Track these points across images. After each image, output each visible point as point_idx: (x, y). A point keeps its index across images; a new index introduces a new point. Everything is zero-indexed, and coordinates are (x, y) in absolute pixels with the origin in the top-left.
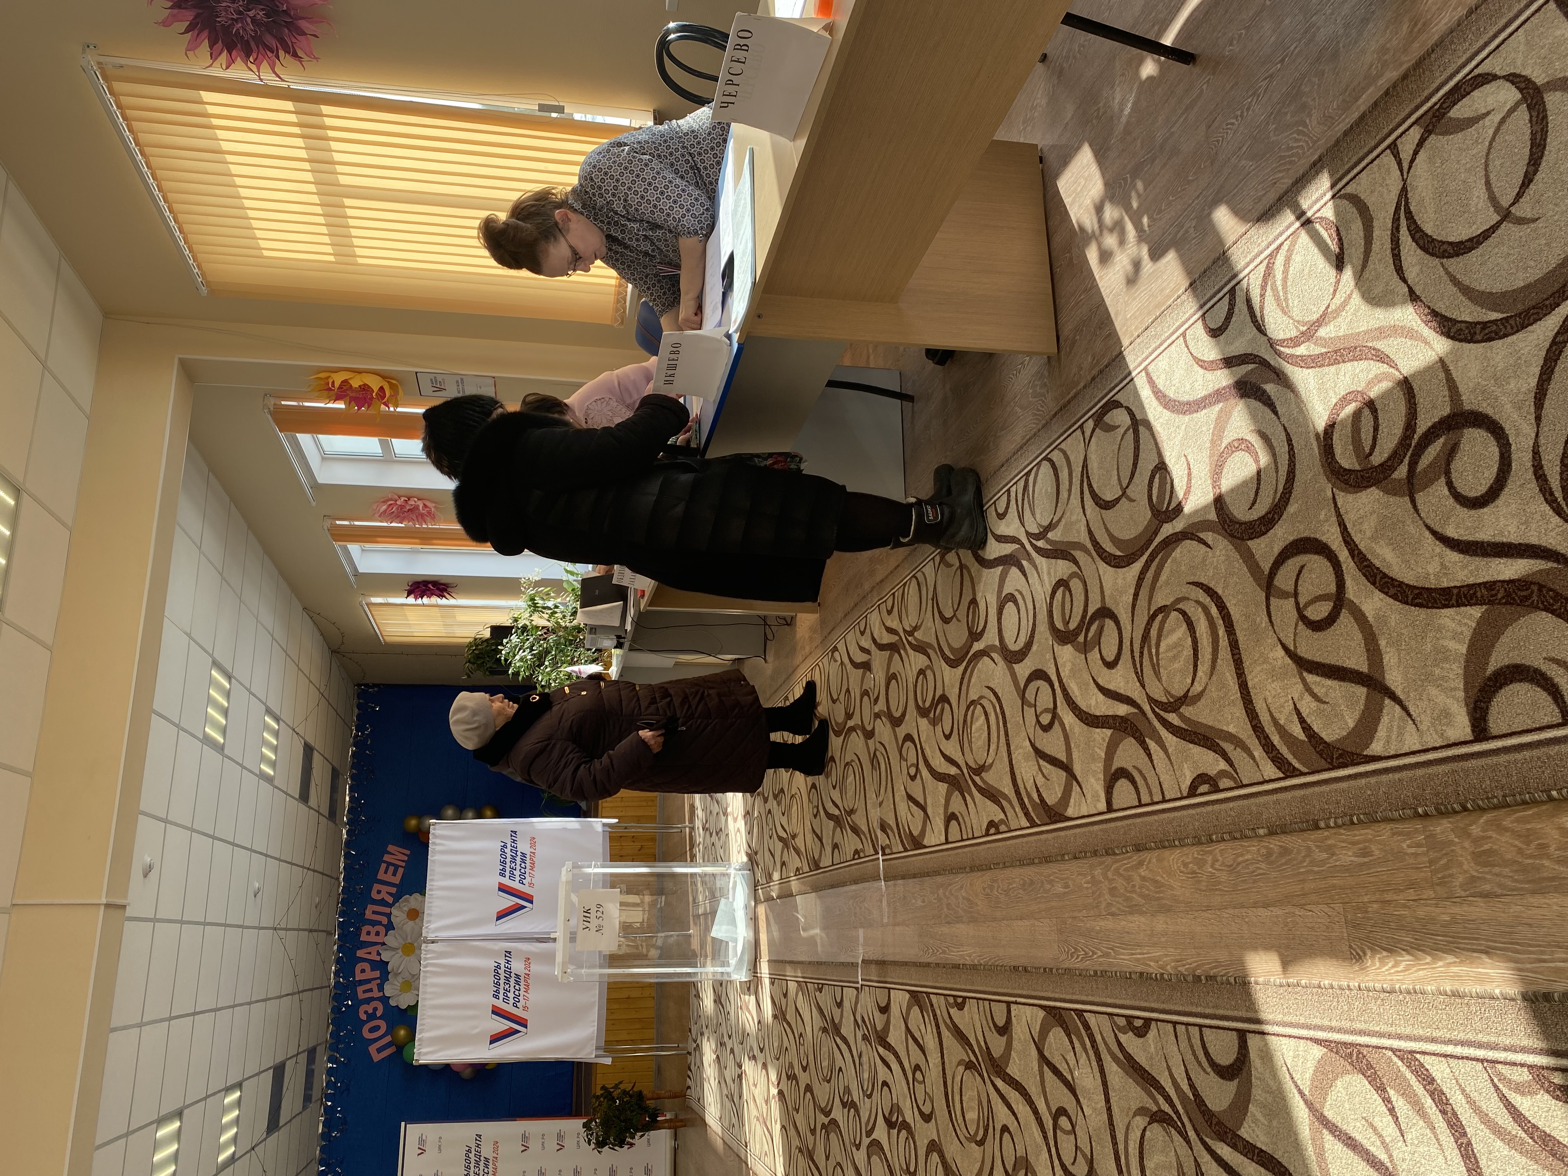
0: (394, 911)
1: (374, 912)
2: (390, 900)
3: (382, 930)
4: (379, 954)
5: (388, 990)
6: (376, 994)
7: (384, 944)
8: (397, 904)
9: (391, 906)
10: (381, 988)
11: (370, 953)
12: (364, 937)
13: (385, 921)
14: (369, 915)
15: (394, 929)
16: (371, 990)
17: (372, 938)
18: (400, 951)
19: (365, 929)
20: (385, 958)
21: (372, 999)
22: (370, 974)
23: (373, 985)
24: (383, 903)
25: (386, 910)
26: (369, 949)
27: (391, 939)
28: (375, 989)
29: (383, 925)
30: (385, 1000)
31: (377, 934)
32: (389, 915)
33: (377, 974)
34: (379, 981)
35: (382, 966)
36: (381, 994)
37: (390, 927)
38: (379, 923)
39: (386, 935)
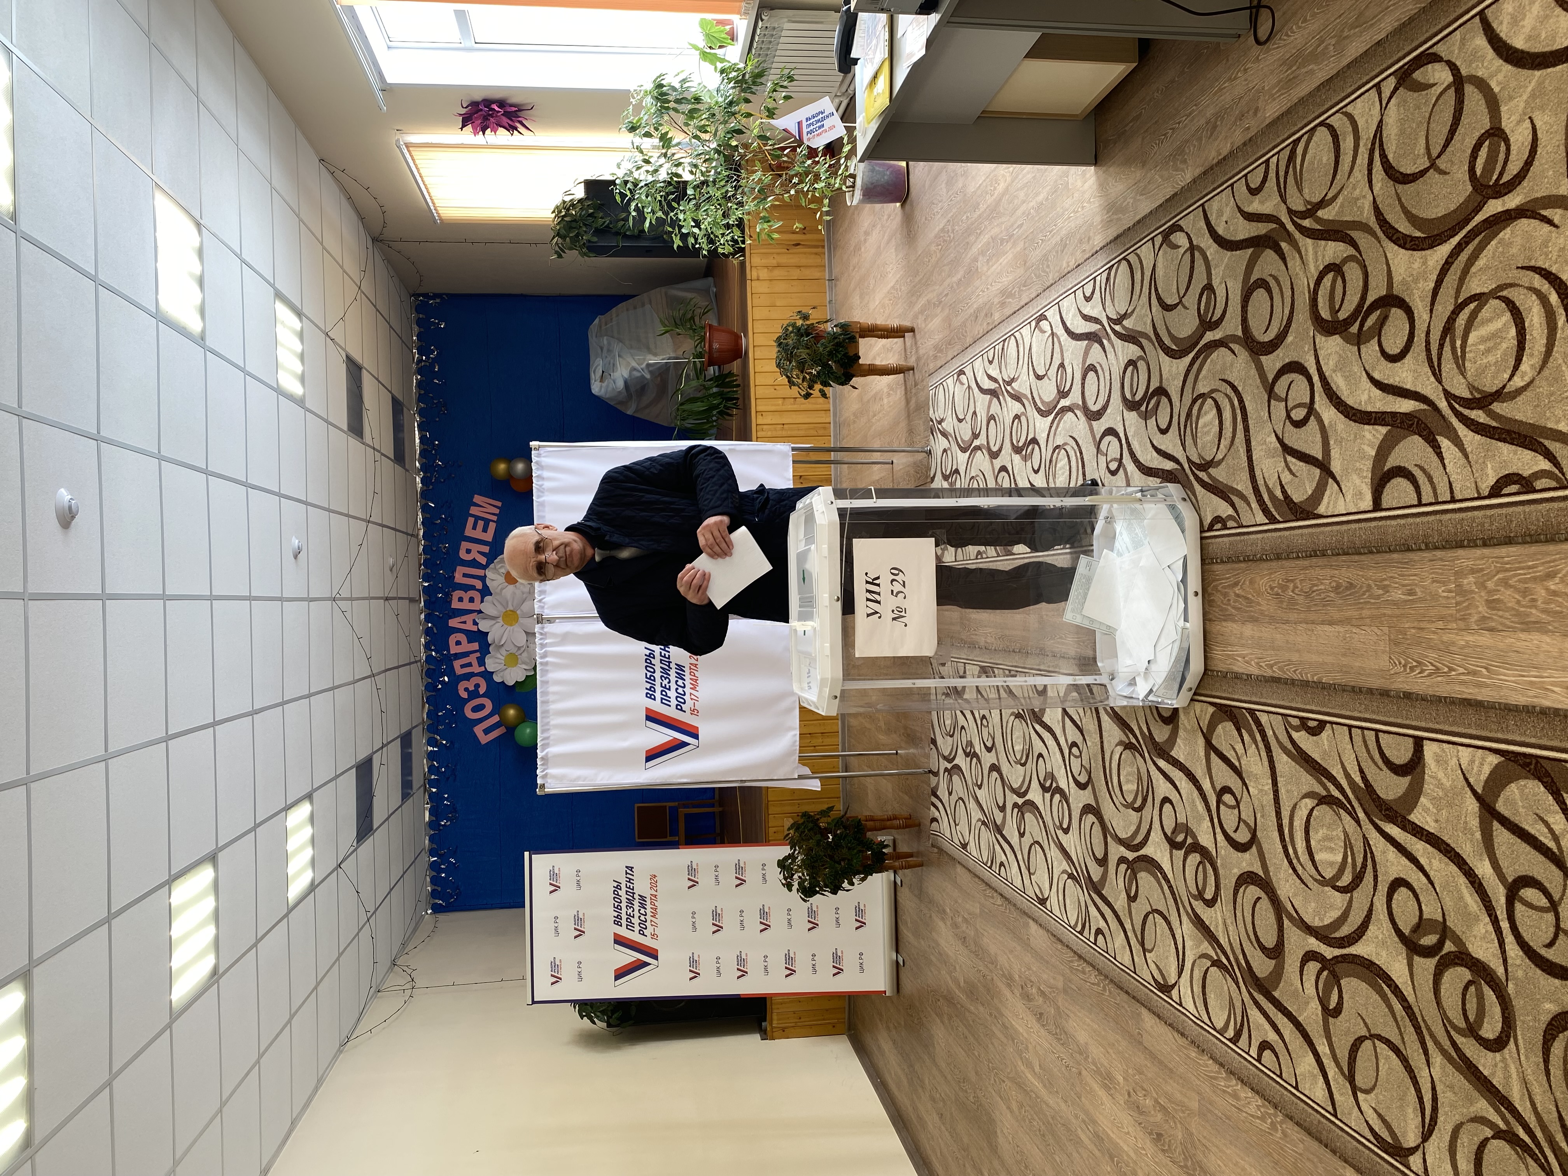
0: (489, 574)
1: (465, 575)
2: (483, 560)
3: (477, 596)
4: (475, 623)
5: (491, 664)
6: (476, 669)
7: (480, 612)
8: (492, 566)
9: (485, 567)
10: (481, 662)
11: (465, 622)
12: (455, 605)
13: (479, 584)
14: (458, 578)
15: (491, 594)
16: (470, 665)
17: (466, 605)
18: (500, 620)
19: (456, 594)
20: (483, 626)
21: (472, 675)
22: (466, 647)
23: (473, 659)
24: (474, 564)
25: (480, 572)
26: (463, 618)
27: (488, 606)
28: (475, 663)
29: (478, 590)
30: (488, 675)
31: (472, 600)
32: (483, 579)
33: (475, 646)
34: (478, 655)
35: (481, 637)
36: (482, 669)
37: (486, 592)
38: (473, 588)
39: (482, 601)
